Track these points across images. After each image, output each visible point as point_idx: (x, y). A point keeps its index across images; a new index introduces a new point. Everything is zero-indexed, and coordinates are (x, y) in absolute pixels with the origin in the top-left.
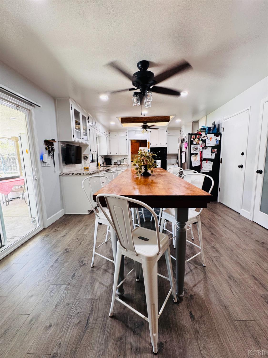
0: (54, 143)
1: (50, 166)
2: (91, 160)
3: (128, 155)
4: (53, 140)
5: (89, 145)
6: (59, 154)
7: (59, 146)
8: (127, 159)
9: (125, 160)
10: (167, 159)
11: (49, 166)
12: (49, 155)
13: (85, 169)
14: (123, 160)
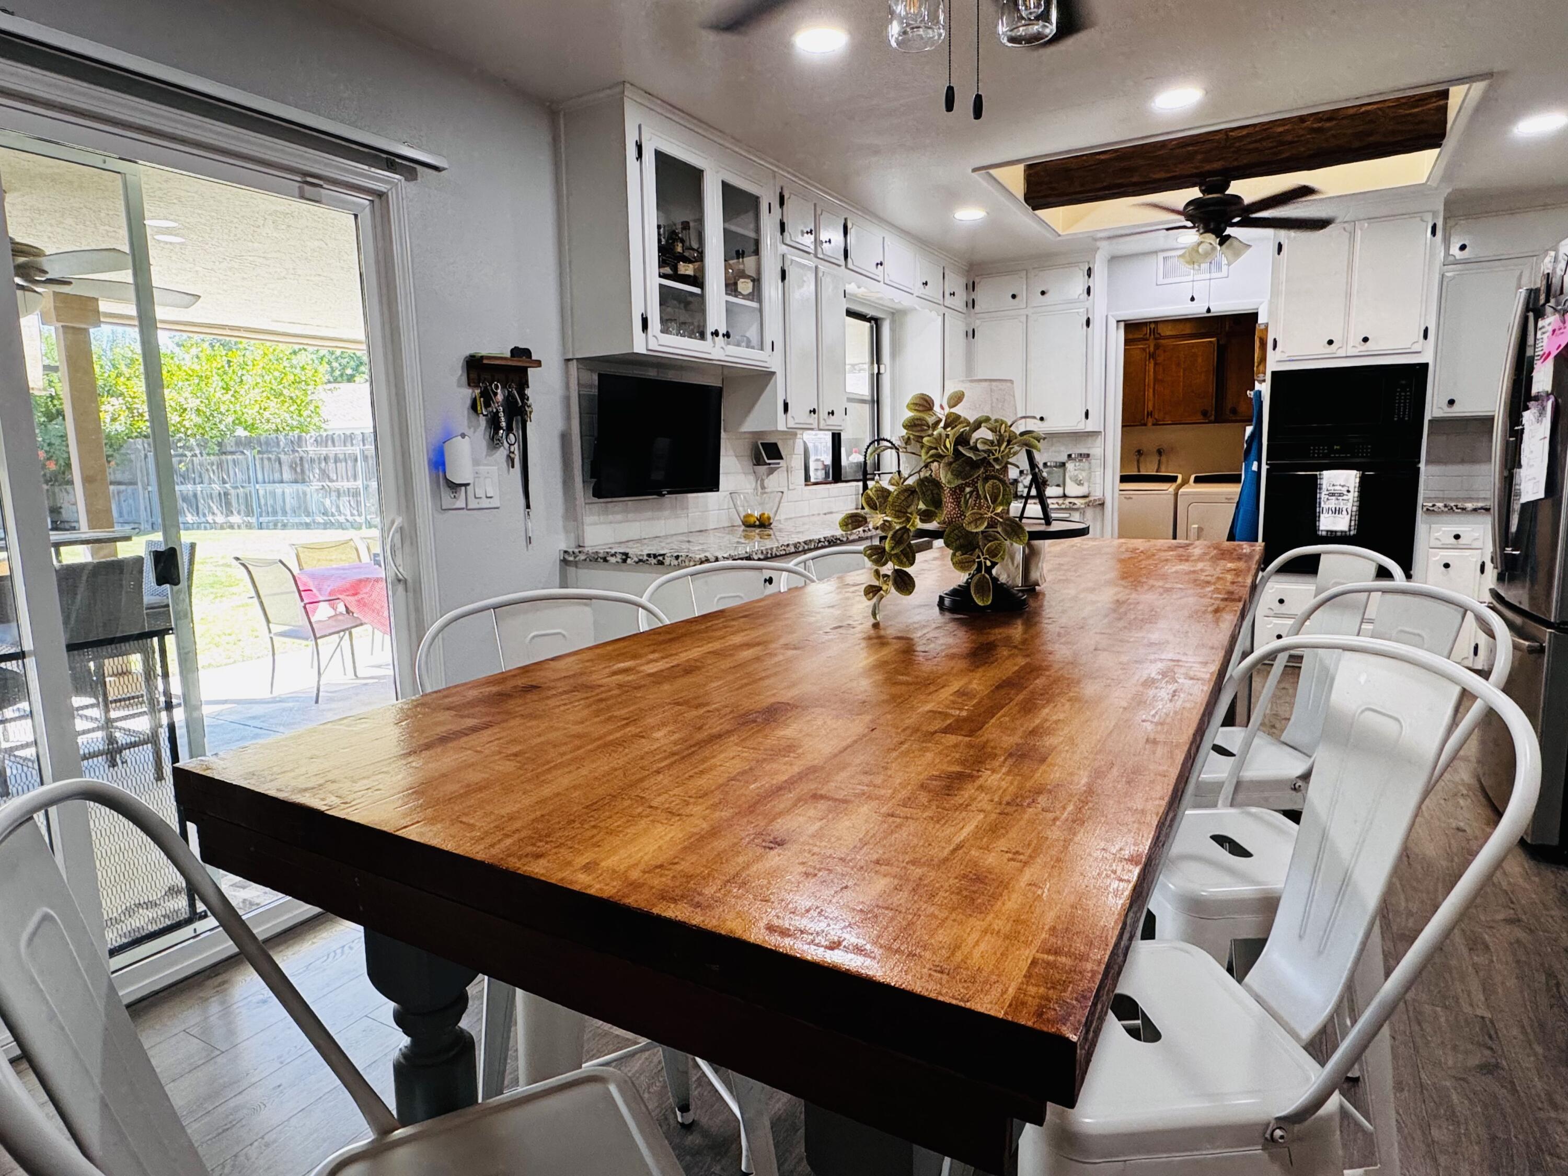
0: (531, 371)
1: (495, 503)
2: (825, 467)
3: (1094, 434)
4: (521, 353)
5: (774, 373)
6: (565, 438)
7: (567, 386)
8: (1085, 464)
9: (1070, 466)
10: (1422, 466)
11: (485, 503)
12: (494, 442)
13: (749, 525)
14: (1063, 465)
